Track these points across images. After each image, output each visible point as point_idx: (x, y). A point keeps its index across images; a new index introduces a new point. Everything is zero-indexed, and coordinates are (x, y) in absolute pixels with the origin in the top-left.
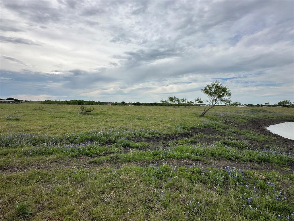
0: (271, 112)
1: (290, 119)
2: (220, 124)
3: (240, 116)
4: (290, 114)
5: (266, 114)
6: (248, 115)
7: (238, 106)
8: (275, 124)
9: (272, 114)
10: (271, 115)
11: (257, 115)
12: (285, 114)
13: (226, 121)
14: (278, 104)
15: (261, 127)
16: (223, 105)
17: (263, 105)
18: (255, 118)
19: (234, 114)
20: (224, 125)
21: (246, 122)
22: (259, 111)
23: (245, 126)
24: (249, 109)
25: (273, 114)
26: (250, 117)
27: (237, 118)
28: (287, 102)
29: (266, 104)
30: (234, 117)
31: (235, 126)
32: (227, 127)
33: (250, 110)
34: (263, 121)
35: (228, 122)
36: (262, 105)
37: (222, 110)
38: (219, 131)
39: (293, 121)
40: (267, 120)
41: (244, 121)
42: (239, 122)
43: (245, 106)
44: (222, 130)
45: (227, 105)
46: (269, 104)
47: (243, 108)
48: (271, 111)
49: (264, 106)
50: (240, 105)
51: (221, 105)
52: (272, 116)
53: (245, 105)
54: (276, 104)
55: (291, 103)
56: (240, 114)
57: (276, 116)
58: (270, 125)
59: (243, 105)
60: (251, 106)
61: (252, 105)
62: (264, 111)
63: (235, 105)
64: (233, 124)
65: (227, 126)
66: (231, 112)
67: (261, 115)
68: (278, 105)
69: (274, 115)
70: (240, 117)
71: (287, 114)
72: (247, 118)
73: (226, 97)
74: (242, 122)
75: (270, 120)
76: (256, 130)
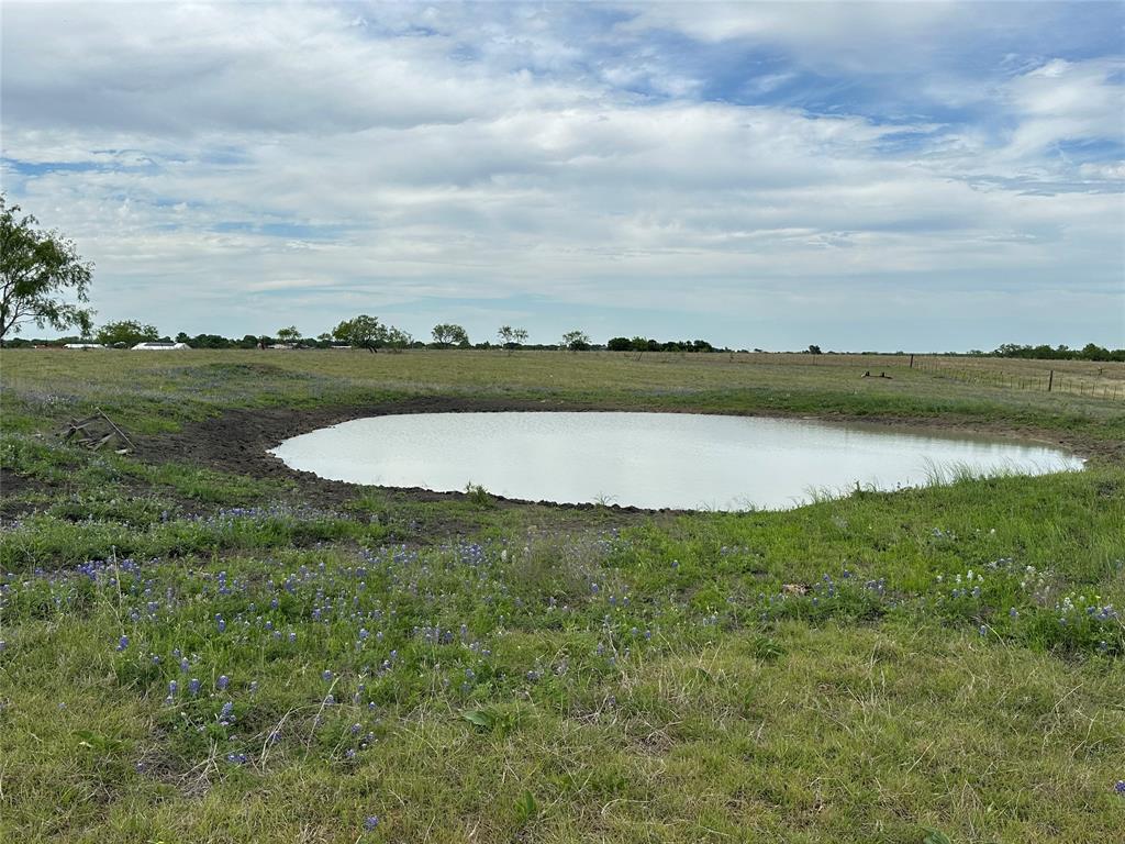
0: (298, 377)
1: (372, 403)
2: (39, 444)
3: (151, 401)
4: (371, 382)
5: (278, 385)
6: (188, 396)
7: (141, 346)
8: (308, 432)
9: (301, 383)
10: (298, 391)
11: (235, 393)
12: (353, 382)
13: (73, 431)
14: (335, 334)
15: (249, 450)
16: (46, 344)
17: (274, 342)
18: (225, 406)
19: (118, 391)
20: (65, 448)
21: (181, 432)
22: (243, 370)
23: (176, 448)
24: (196, 364)
25: (306, 382)
26: (202, 404)
27: (133, 411)
28: (367, 324)
29: (282, 333)
30: (117, 406)
31: (124, 451)
32: (79, 458)
33: (203, 368)
34: (259, 420)
35: (86, 436)
36: (267, 342)
37: (45, 375)
38: (38, 478)
39: (378, 415)
40: (279, 413)
41: (169, 424)
42: (144, 431)
43: (179, 345)
44: (52, 470)
45: (74, 340)
46: (296, 334)
47: (167, 355)
48: (301, 371)
49: (277, 346)
50: (151, 338)
51: (36, 342)
52: (303, 396)
53: (182, 338)
54: (328, 336)
55: (383, 329)
56: (147, 393)
57: (316, 396)
58: (287, 438)
59: (167, 341)
60: (212, 347)
61: (216, 342)
62: (269, 371)
63: (123, 337)
64: (111, 444)
65: (78, 454)
66: (101, 381)
67: (253, 392)
68: (334, 339)
69: (310, 391)
70: (147, 405)
71: (359, 382)
72: (186, 410)
73: (61, 294)
74: (161, 431)
75: (291, 415)
76: (224, 463)
